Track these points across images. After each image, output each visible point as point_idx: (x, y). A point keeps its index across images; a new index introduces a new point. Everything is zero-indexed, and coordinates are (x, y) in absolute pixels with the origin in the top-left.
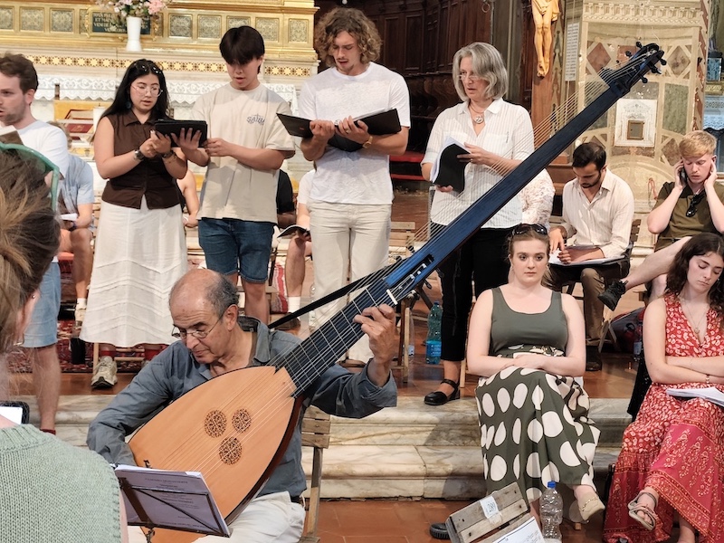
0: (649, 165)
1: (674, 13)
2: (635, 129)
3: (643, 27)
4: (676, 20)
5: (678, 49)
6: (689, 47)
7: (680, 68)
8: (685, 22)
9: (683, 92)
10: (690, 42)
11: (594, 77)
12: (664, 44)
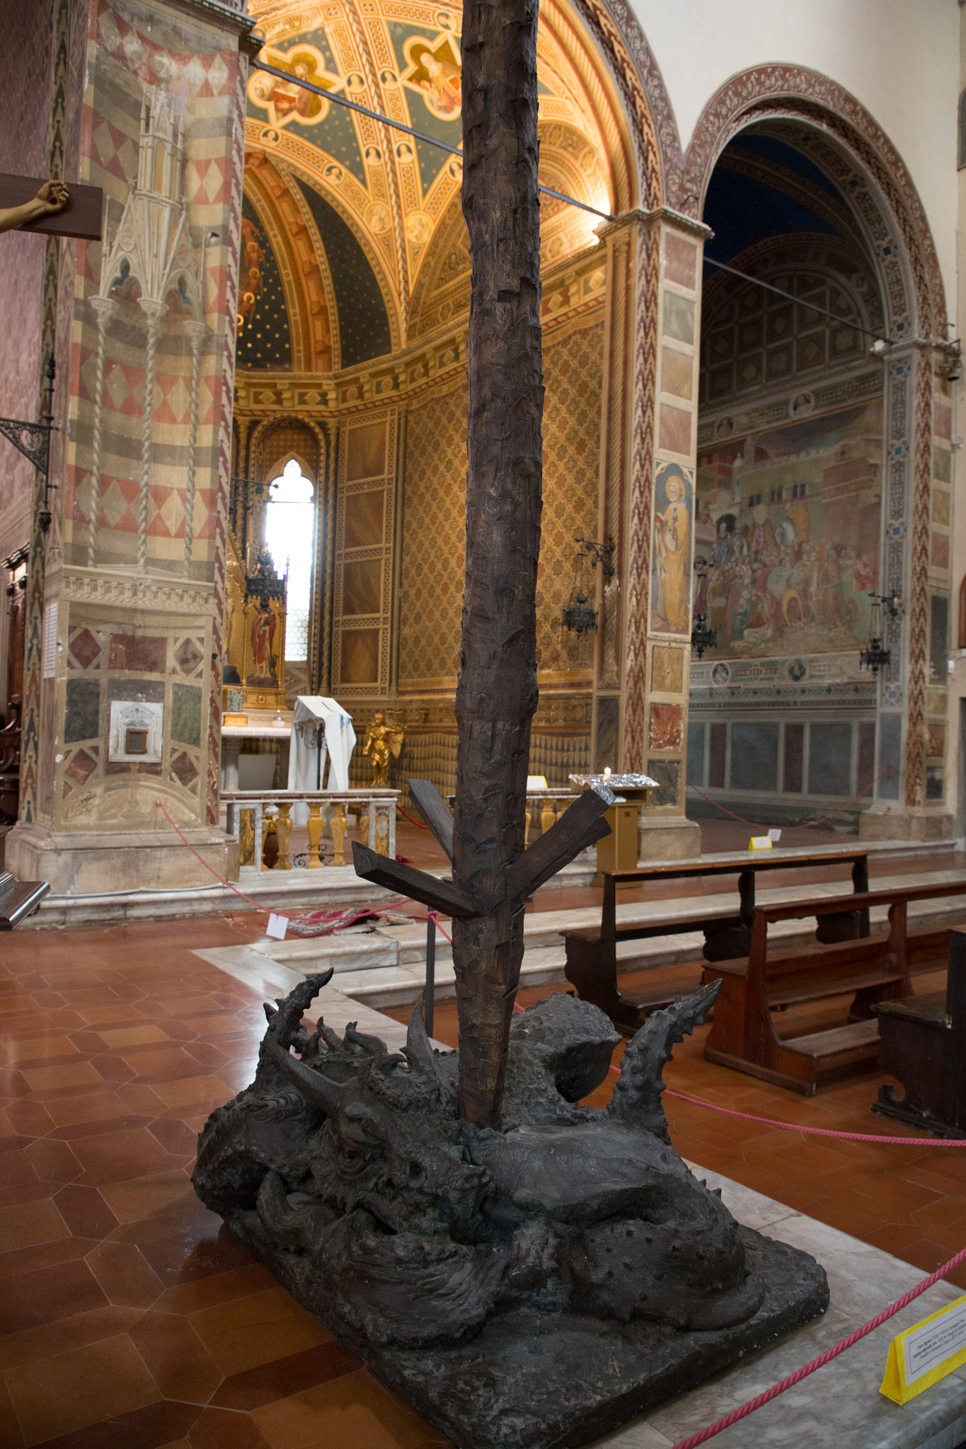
0: (156, 786)
1: (181, 597)
2: (136, 739)
3: (143, 612)
4: (185, 606)
5: (188, 642)
6: (201, 640)
7: (192, 664)
8: (194, 608)
9: (196, 694)
10: (202, 634)
11: (79, 672)
12: (170, 635)
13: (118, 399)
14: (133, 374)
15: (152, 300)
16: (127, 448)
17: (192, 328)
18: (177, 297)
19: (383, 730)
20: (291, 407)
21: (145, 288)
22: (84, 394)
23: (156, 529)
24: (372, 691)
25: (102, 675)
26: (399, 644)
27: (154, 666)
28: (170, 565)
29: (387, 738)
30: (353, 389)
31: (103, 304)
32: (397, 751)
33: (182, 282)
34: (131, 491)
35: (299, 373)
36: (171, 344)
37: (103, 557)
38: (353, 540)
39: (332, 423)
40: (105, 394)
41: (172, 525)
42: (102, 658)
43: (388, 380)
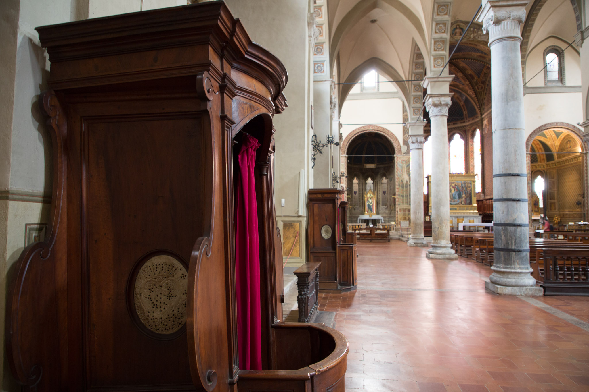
19: (556, 218)
20: (538, 168)
24: (555, 212)
26: (559, 205)
29: (557, 219)
30: (548, 165)
32: (559, 220)
35: (539, 163)
38: (550, 188)
39: (546, 170)
43: (554, 164)
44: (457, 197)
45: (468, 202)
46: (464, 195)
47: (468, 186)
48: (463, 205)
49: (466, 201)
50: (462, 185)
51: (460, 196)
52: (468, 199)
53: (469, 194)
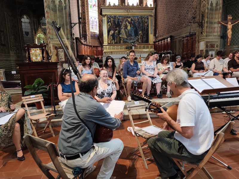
1: (217, 39)
2: (212, 56)
3: (213, 41)
5: (217, 44)
7: (218, 47)
10: (219, 43)
11: (206, 49)
12: (215, 44)
13: (211, 18)
14: (212, 14)
15: (214, 5)
16: (211, 23)
17: (218, 7)
18: (217, 4)
21: (214, 4)
22: (207, 18)
23: (214, 32)
25: (209, 49)
27: (214, 47)
28: (216, 36)
31: (209, 7)
33: (217, 2)
34: (212, 28)
36: (216, 10)
37: (209, 36)
40: (209, 17)
41: (216, 31)
42: (209, 47)
44: (133, 34)
45: (145, 39)
46: (140, 32)
47: (145, 22)
48: (140, 43)
49: (143, 38)
50: (138, 20)
51: (136, 34)
52: (144, 36)
53: (145, 31)
